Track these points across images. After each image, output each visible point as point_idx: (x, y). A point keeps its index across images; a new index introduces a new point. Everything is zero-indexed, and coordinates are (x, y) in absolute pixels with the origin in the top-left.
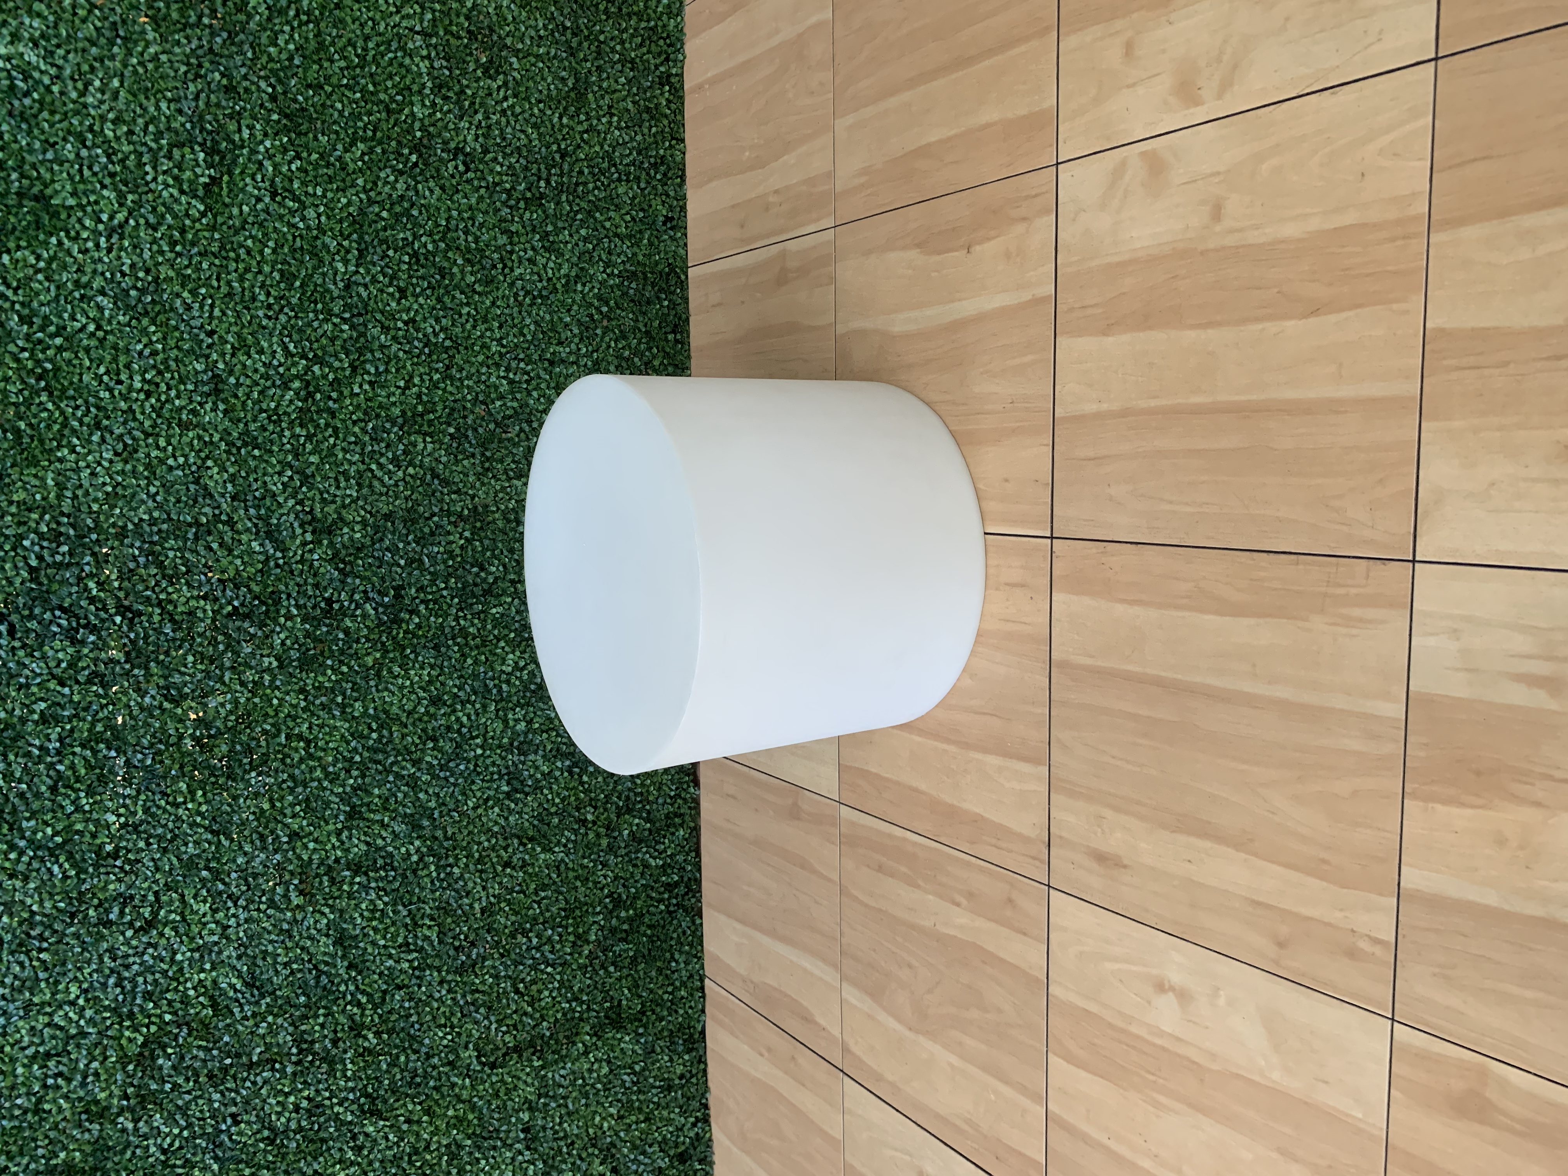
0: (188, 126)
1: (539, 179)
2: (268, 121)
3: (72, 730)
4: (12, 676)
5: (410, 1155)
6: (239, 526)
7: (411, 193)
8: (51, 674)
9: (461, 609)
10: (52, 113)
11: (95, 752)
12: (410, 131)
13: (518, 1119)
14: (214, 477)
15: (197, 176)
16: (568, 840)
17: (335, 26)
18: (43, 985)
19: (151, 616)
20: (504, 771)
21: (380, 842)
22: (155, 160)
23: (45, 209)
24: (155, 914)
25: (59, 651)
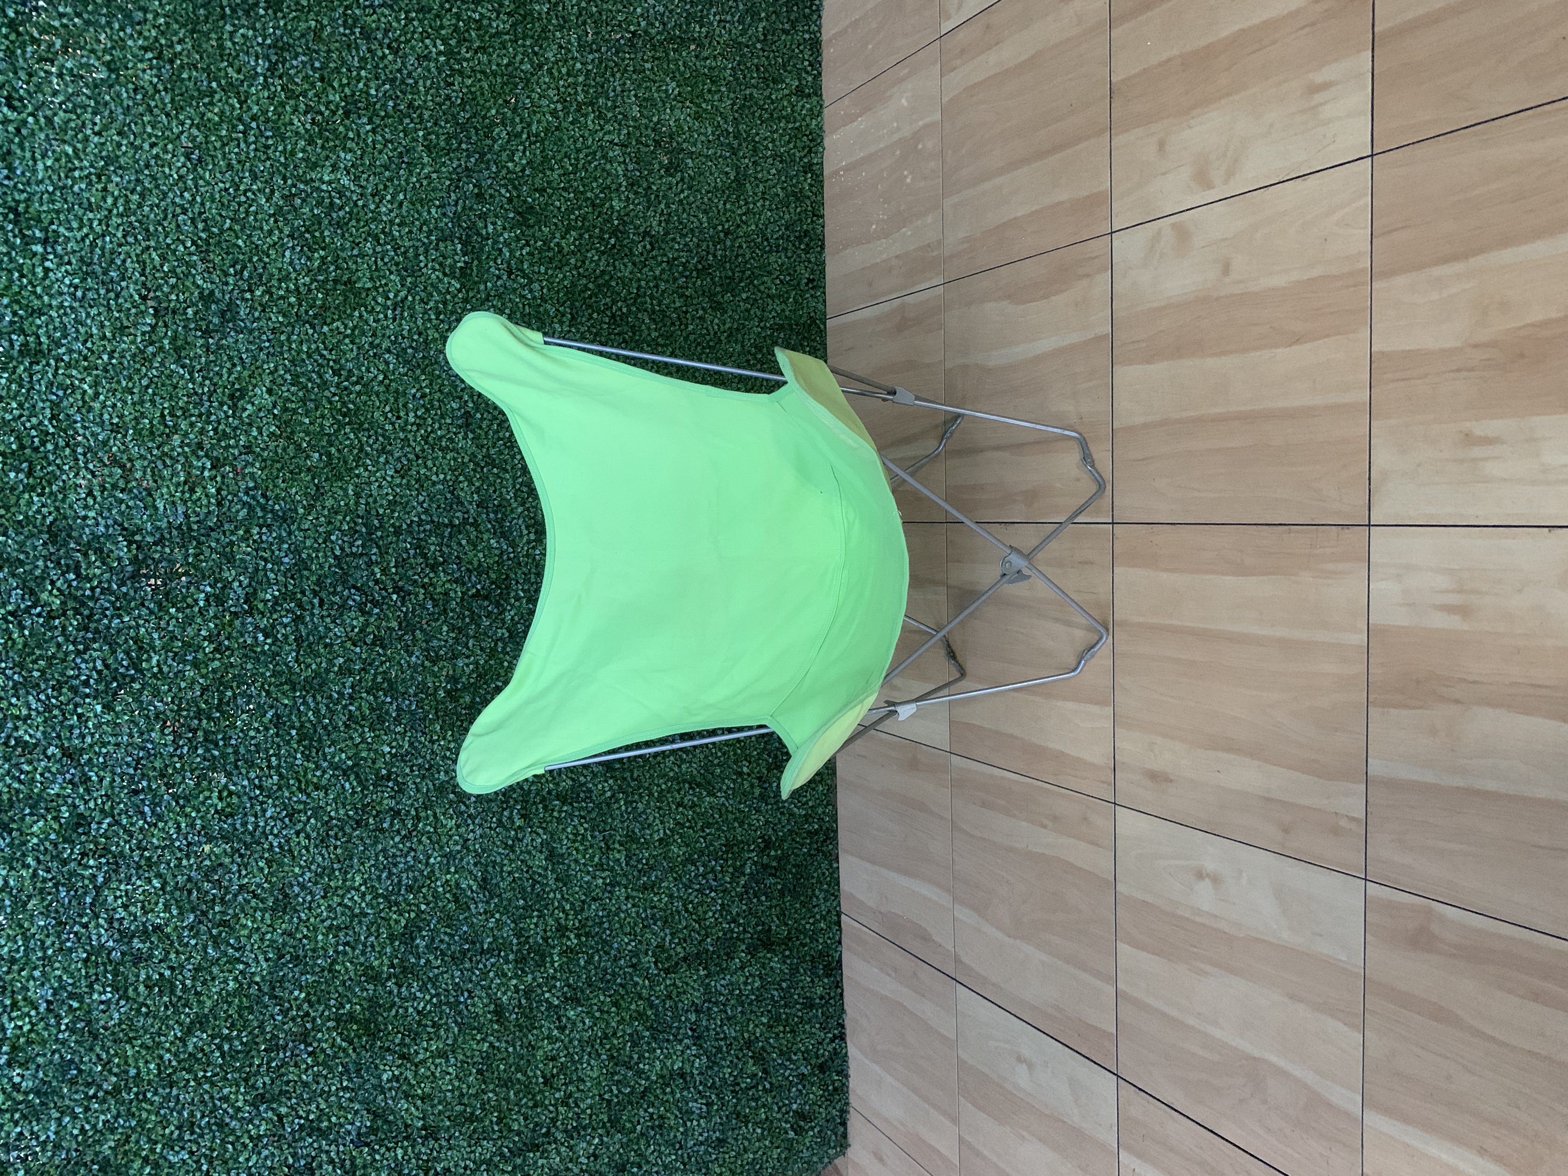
0: (450, 225)
1: (708, 253)
2: (506, 218)
3: (360, 681)
4: (321, 638)
7: (610, 269)
8: (348, 636)
10: (358, 221)
11: (376, 698)
12: (609, 220)
13: (687, 1019)
14: (465, 490)
15: (456, 262)
16: (728, 788)
17: (555, 144)
18: (337, 873)
19: (417, 595)
21: (582, 779)
22: (426, 252)
23: (351, 290)
24: (415, 826)
25: (354, 619)
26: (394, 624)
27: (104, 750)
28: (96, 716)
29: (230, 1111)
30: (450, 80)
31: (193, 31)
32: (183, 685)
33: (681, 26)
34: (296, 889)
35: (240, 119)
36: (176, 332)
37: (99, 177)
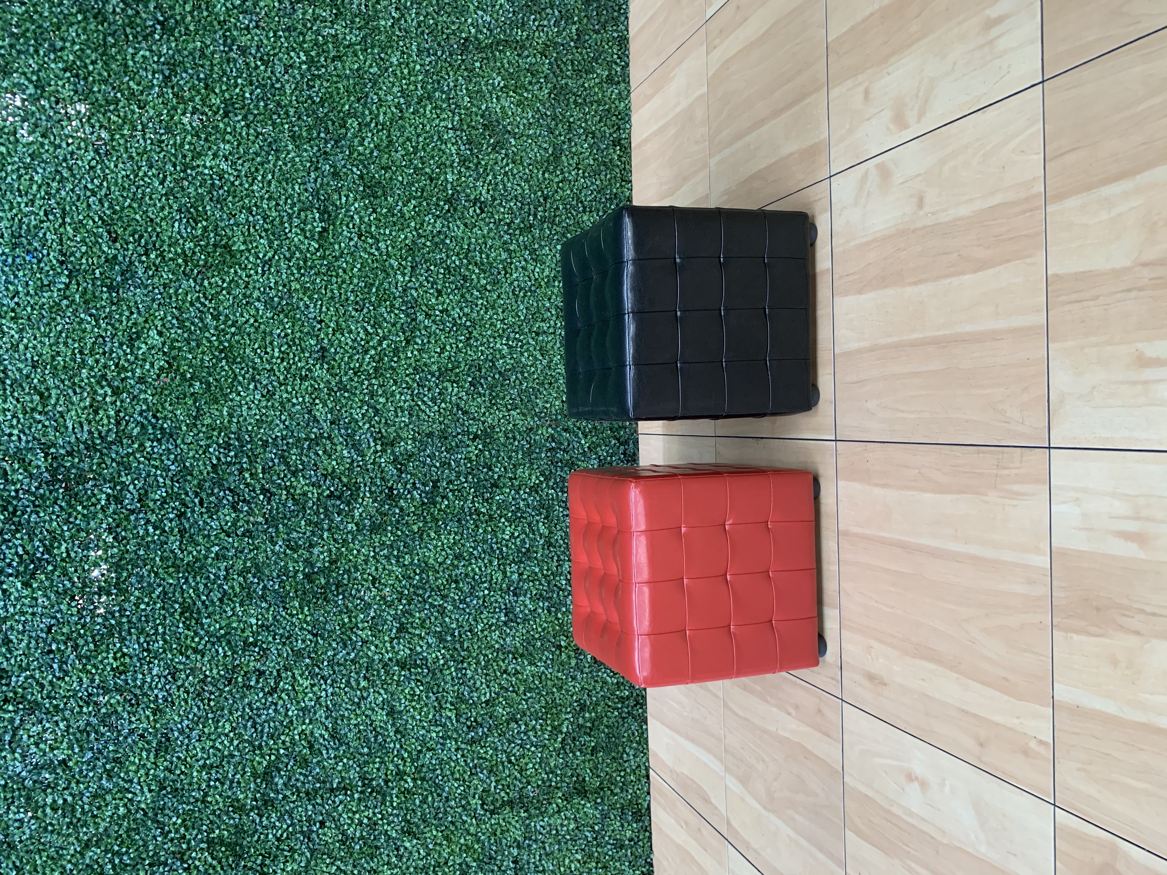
0: (310, 198)
1: (529, 215)
2: (357, 191)
3: (233, 565)
4: (200, 530)
5: (434, 867)
6: (335, 440)
7: (445, 229)
8: (222, 528)
9: (477, 497)
11: (245, 579)
12: (445, 190)
14: (319, 410)
15: (314, 227)
16: (548, 658)
17: (399, 130)
19: (281, 495)
20: (503, 607)
21: (418, 648)
22: (290, 220)
23: (229, 253)
24: (277, 684)
25: (227, 515)
26: (260, 519)
27: (23, 618)
28: (18, 591)
30: (311, 83)
32: (87, 567)
33: (505, 32)
34: (176, 734)
35: (140, 121)
36: (85, 289)
37: (27, 170)
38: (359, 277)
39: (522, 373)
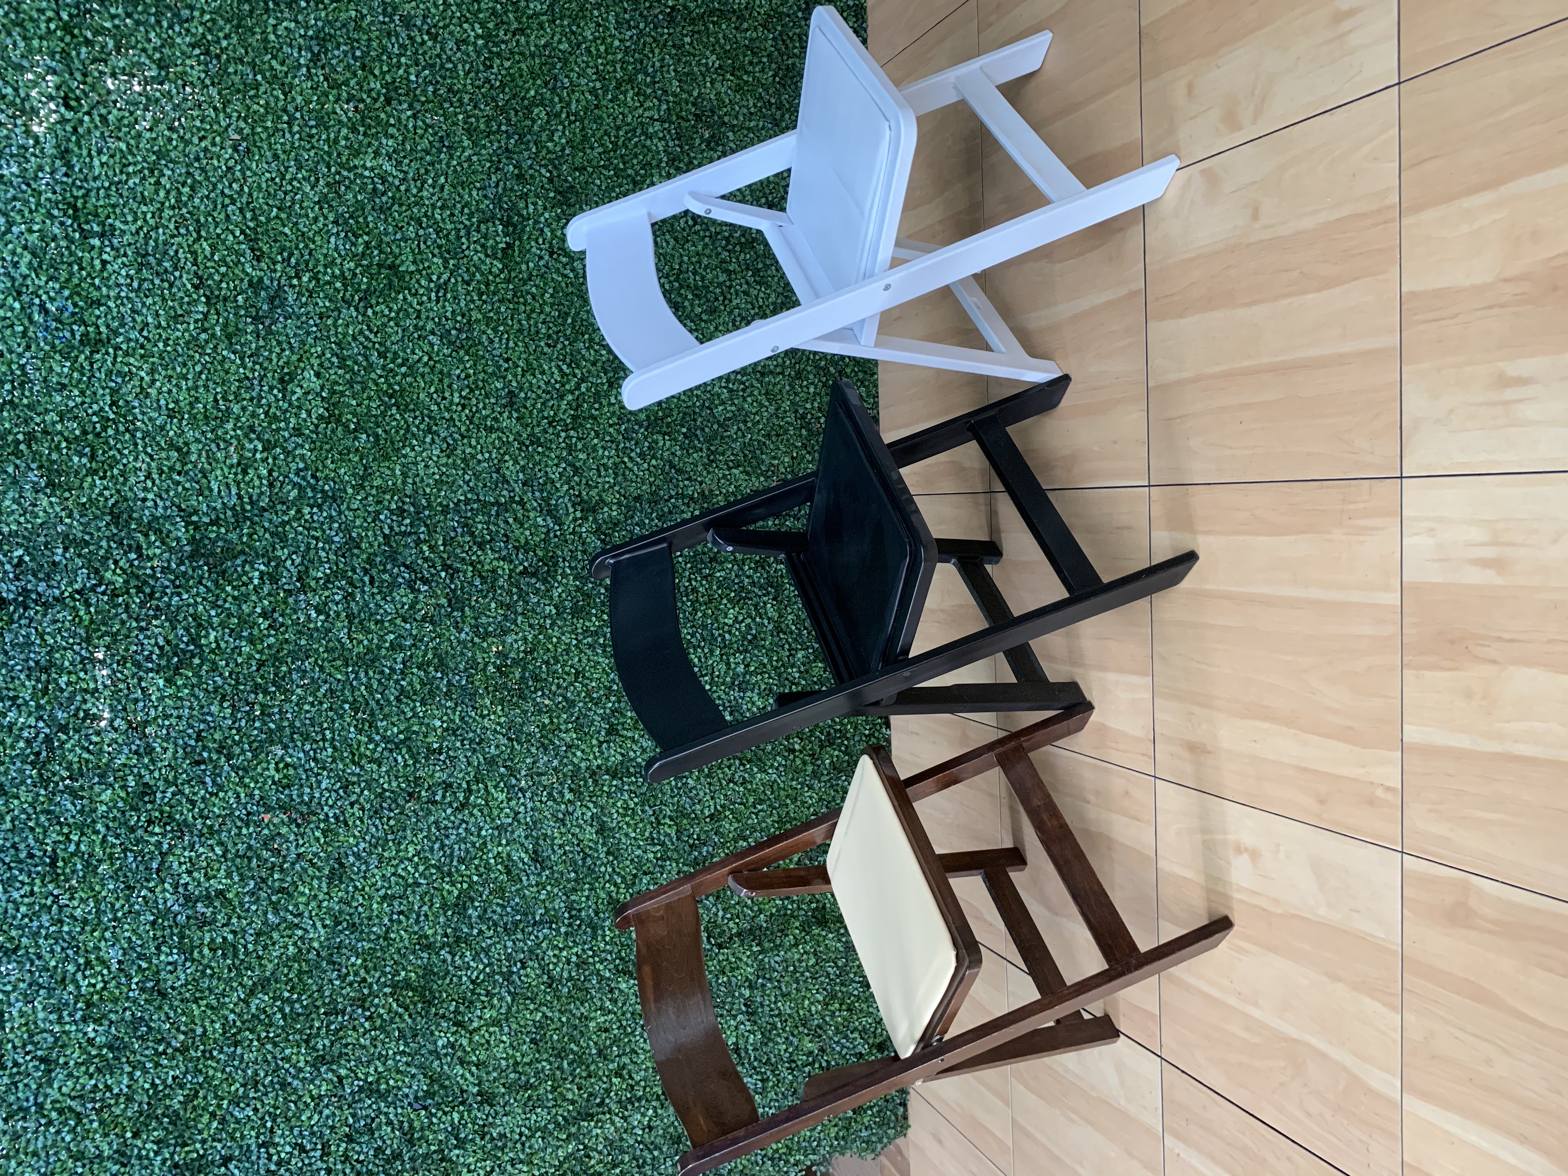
0: (491, 206)
2: (547, 198)
3: (411, 656)
4: (372, 614)
8: (398, 613)
10: (401, 205)
11: (427, 673)
14: (510, 469)
15: (497, 243)
16: (780, 764)
17: (595, 122)
18: (391, 844)
19: (465, 572)
21: (631, 754)
22: (468, 234)
23: (396, 274)
24: (467, 798)
25: (404, 596)
26: (444, 601)
27: (167, 723)
28: (159, 690)
29: (292, 1070)
30: (489, 63)
31: (239, 26)
32: (240, 660)
34: (351, 859)
35: (285, 110)
36: (227, 319)
37: (152, 172)
38: (552, 305)
39: (745, 422)
